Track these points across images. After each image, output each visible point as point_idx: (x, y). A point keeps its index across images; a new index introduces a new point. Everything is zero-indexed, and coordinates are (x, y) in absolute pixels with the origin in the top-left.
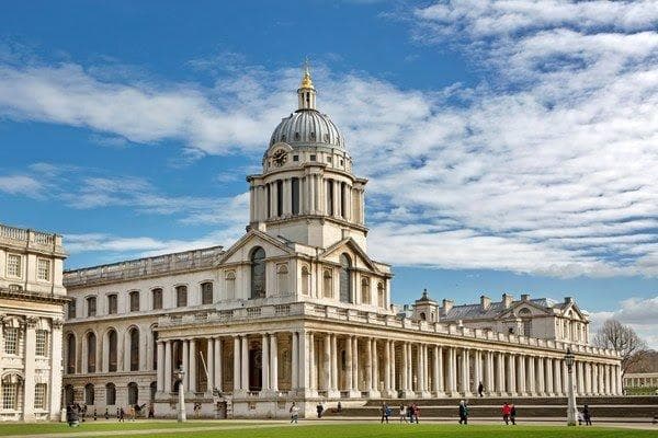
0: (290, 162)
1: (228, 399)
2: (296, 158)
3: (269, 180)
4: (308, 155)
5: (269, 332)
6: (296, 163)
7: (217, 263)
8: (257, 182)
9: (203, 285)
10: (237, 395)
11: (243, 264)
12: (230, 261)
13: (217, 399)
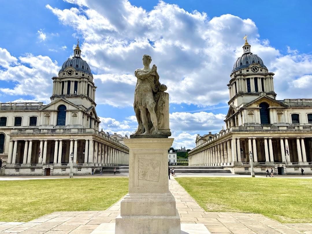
0: (74, 75)
1: (51, 167)
2: (77, 74)
3: (63, 80)
4: (82, 74)
5: (75, 139)
6: (77, 76)
7: (41, 109)
8: (58, 80)
9: (31, 118)
10: (56, 165)
11: (54, 111)
12: (48, 109)
13: (45, 167)
